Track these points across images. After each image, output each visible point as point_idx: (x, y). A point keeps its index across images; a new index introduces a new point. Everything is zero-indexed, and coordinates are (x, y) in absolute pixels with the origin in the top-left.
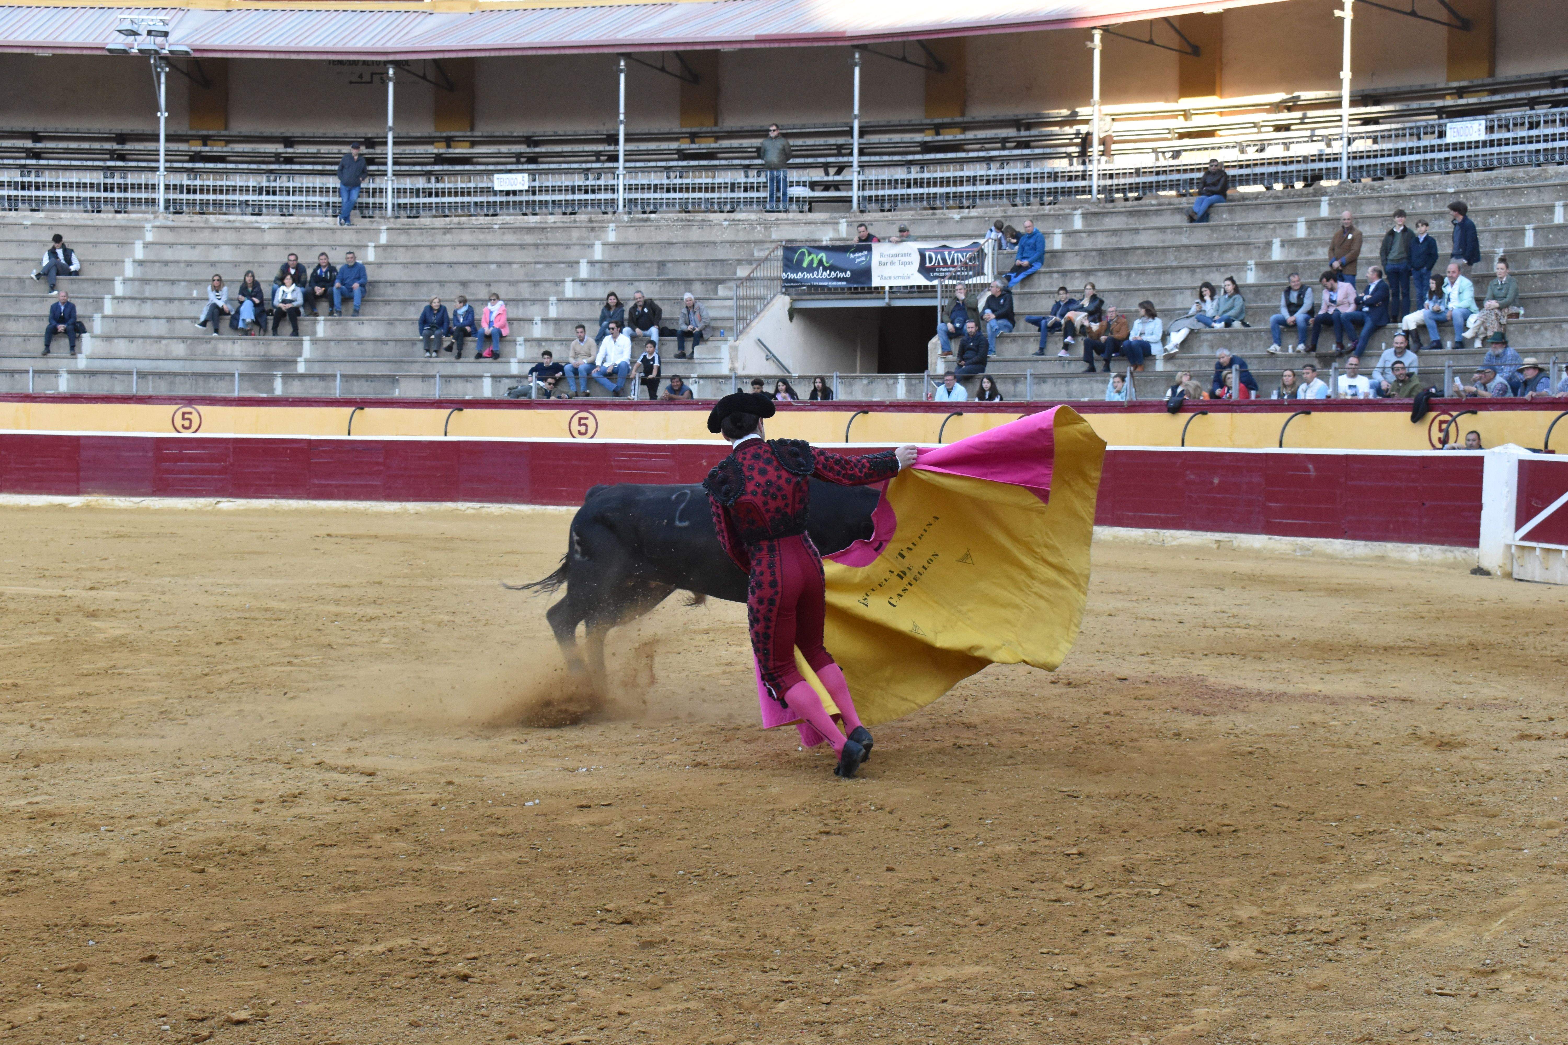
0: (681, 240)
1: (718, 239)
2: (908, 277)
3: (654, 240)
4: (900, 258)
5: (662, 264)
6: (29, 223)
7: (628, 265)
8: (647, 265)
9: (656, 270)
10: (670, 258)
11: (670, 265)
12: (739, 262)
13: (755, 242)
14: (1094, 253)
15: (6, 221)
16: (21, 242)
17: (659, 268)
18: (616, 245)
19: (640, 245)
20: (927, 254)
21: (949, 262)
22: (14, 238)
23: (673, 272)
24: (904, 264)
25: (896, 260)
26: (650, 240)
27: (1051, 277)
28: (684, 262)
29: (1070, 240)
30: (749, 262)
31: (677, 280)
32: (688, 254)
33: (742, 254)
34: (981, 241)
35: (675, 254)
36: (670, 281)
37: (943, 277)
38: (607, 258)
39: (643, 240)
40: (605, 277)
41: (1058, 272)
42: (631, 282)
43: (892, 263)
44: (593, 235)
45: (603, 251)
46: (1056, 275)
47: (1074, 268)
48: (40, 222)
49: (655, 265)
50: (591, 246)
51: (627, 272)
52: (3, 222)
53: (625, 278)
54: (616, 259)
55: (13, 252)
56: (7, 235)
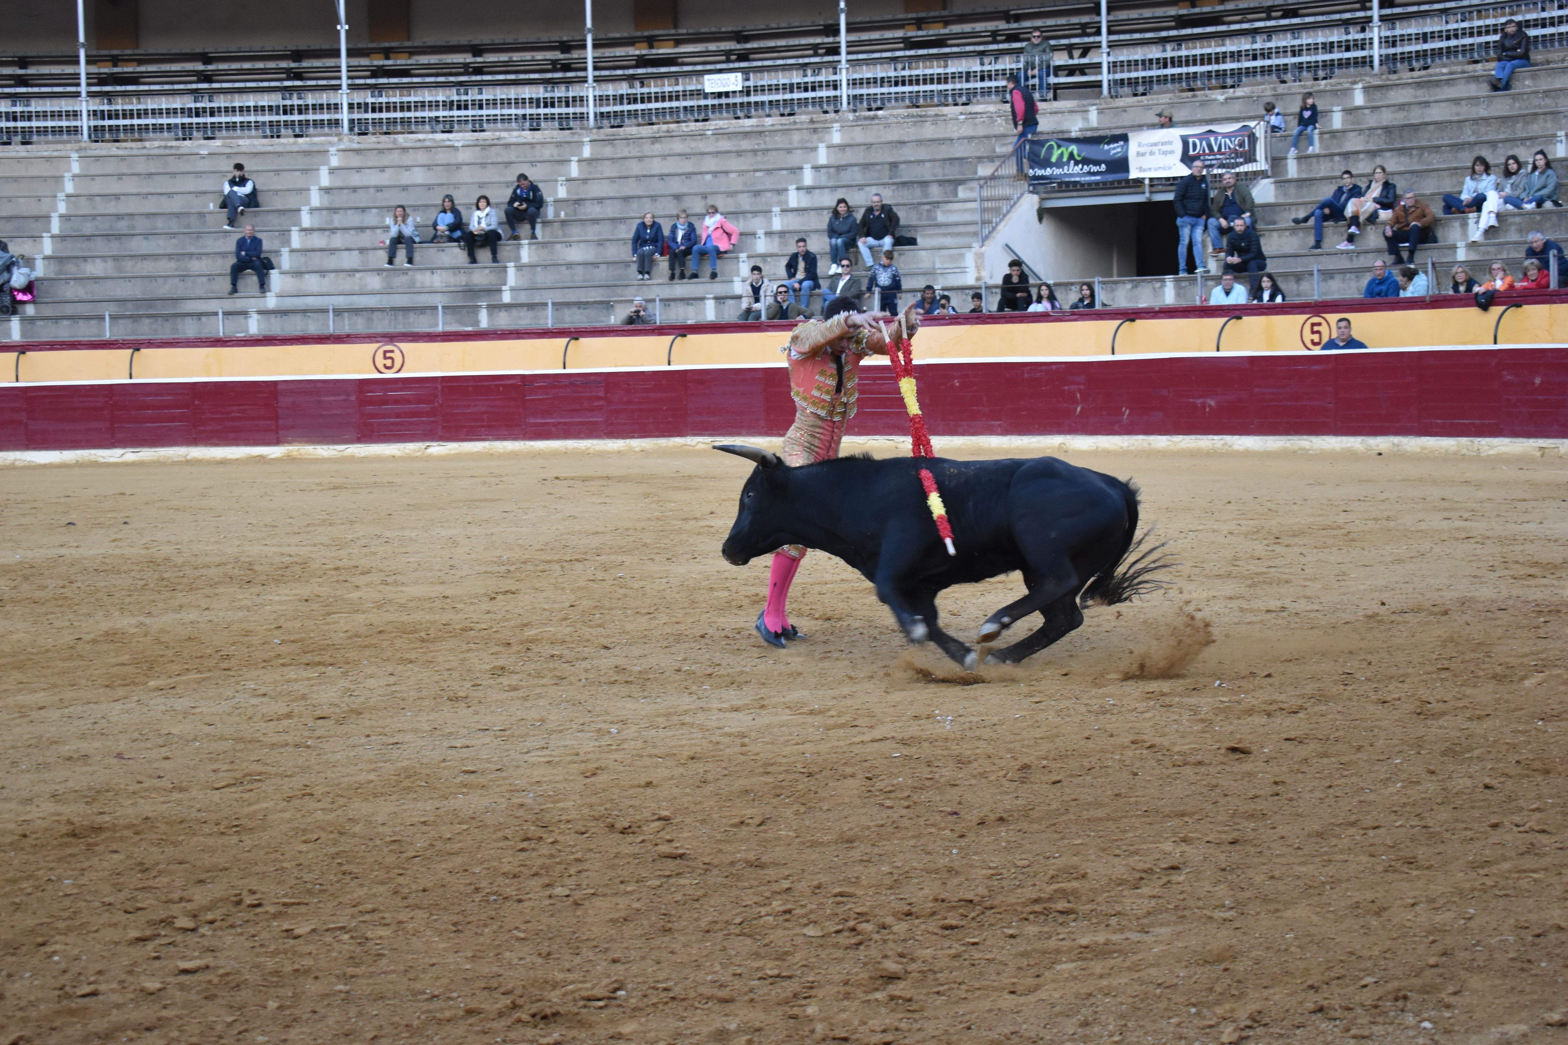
0: (914, 138)
1: (955, 135)
2: (1170, 168)
3: (883, 140)
4: (1160, 147)
5: (894, 165)
6: (206, 152)
7: (855, 169)
8: (879, 167)
9: (887, 173)
10: (902, 159)
11: (902, 166)
12: (980, 159)
13: (995, 136)
14: (1379, 132)
15: (182, 151)
16: (198, 174)
17: (891, 170)
18: (842, 147)
19: (869, 146)
20: (1191, 141)
21: (1216, 149)
22: (191, 170)
23: (907, 174)
24: (1165, 153)
25: (1155, 149)
26: (879, 140)
27: (1332, 161)
28: (919, 162)
29: (1351, 118)
30: (991, 159)
31: (912, 183)
32: (922, 153)
33: (982, 151)
34: (1252, 124)
35: (908, 153)
36: (904, 184)
37: (1211, 166)
38: (833, 162)
39: (872, 140)
40: (831, 184)
41: (1339, 154)
42: (861, 187)
43: (1152, 153)
44: (815, 137)
45: (828, 155)
46: (1337, 158)
47: (1358, 149)
48: (217, 151)
49: (887, 167)
50: (815, 149)
51: (855, 176)
52: (178, 152)
53: (855, 183)
54: (843, 163)
55: (191, 184)
56: (183, 166)
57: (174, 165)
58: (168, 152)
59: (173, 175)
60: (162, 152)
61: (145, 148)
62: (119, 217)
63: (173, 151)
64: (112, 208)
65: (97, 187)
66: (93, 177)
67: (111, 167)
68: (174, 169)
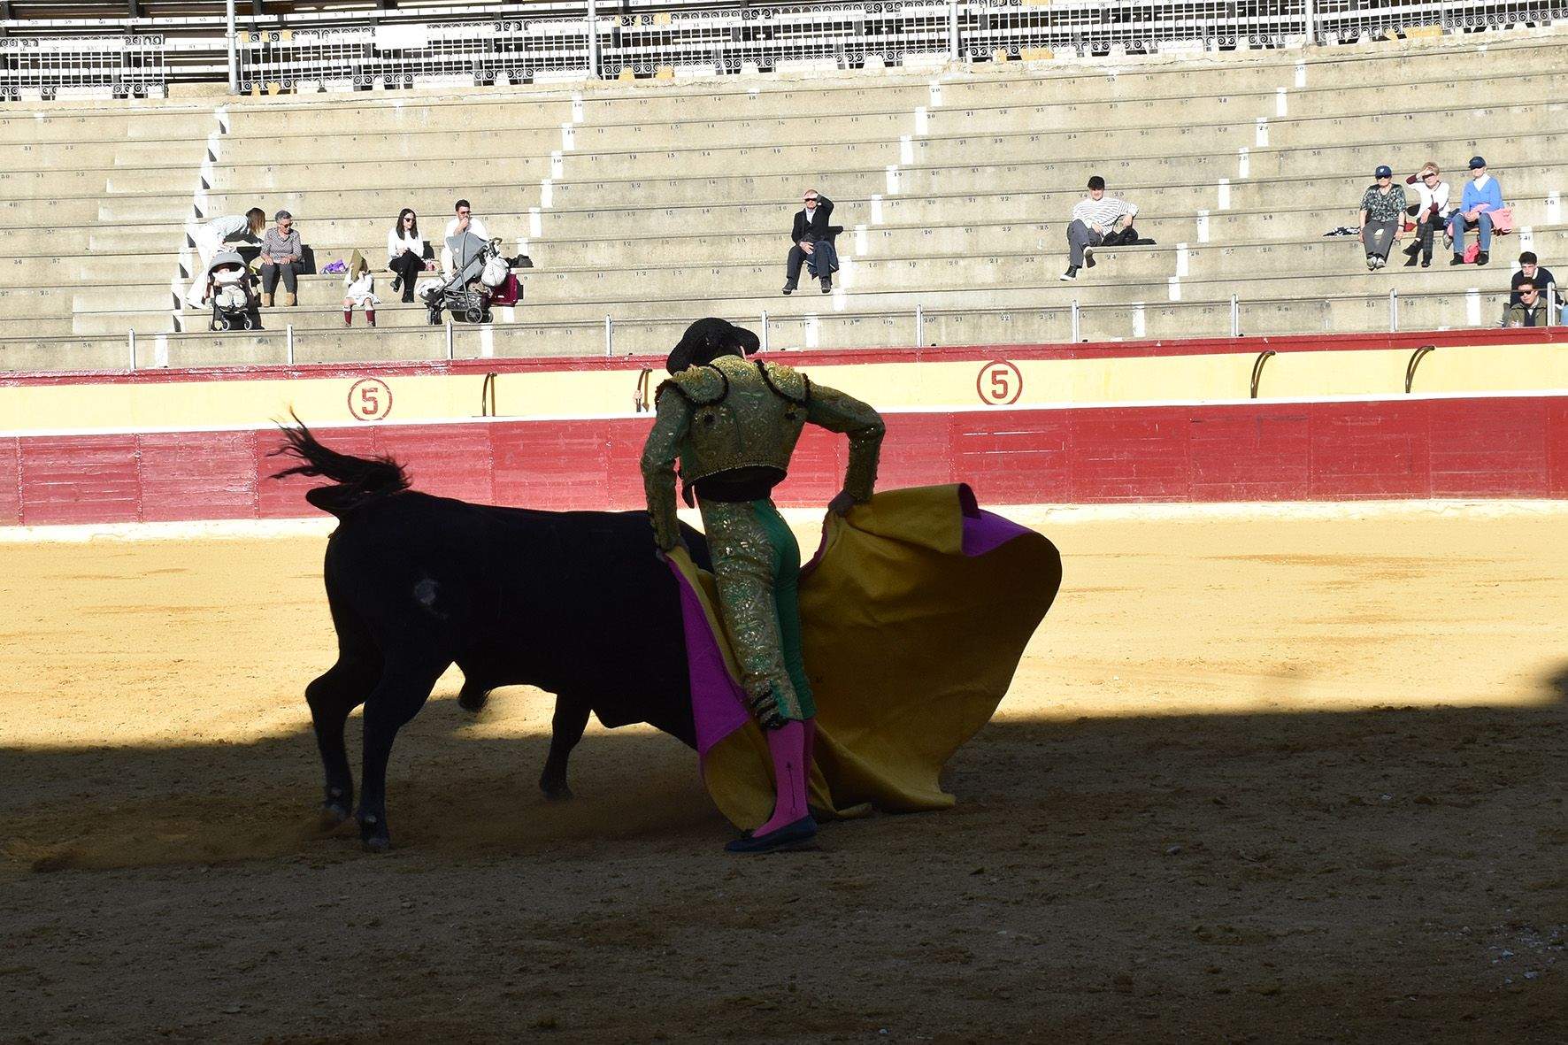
6: (759, 91)
15: (724, 89)
16: (745, 121)
22: (737, 115)
48: (774, 87)
52: (718, 91)
55: (735, 136)
56: (726, 109)
57: (712, 109)
58: (704, 90)
59: (710, 123)
60: (696, 90)
61: (674, 85)
62: (634, 183)
63: (712, 90)
64: (625, 170)
65: (606, 141)
66: (601, 128)
67: (627, 113)
68: (713, 115)
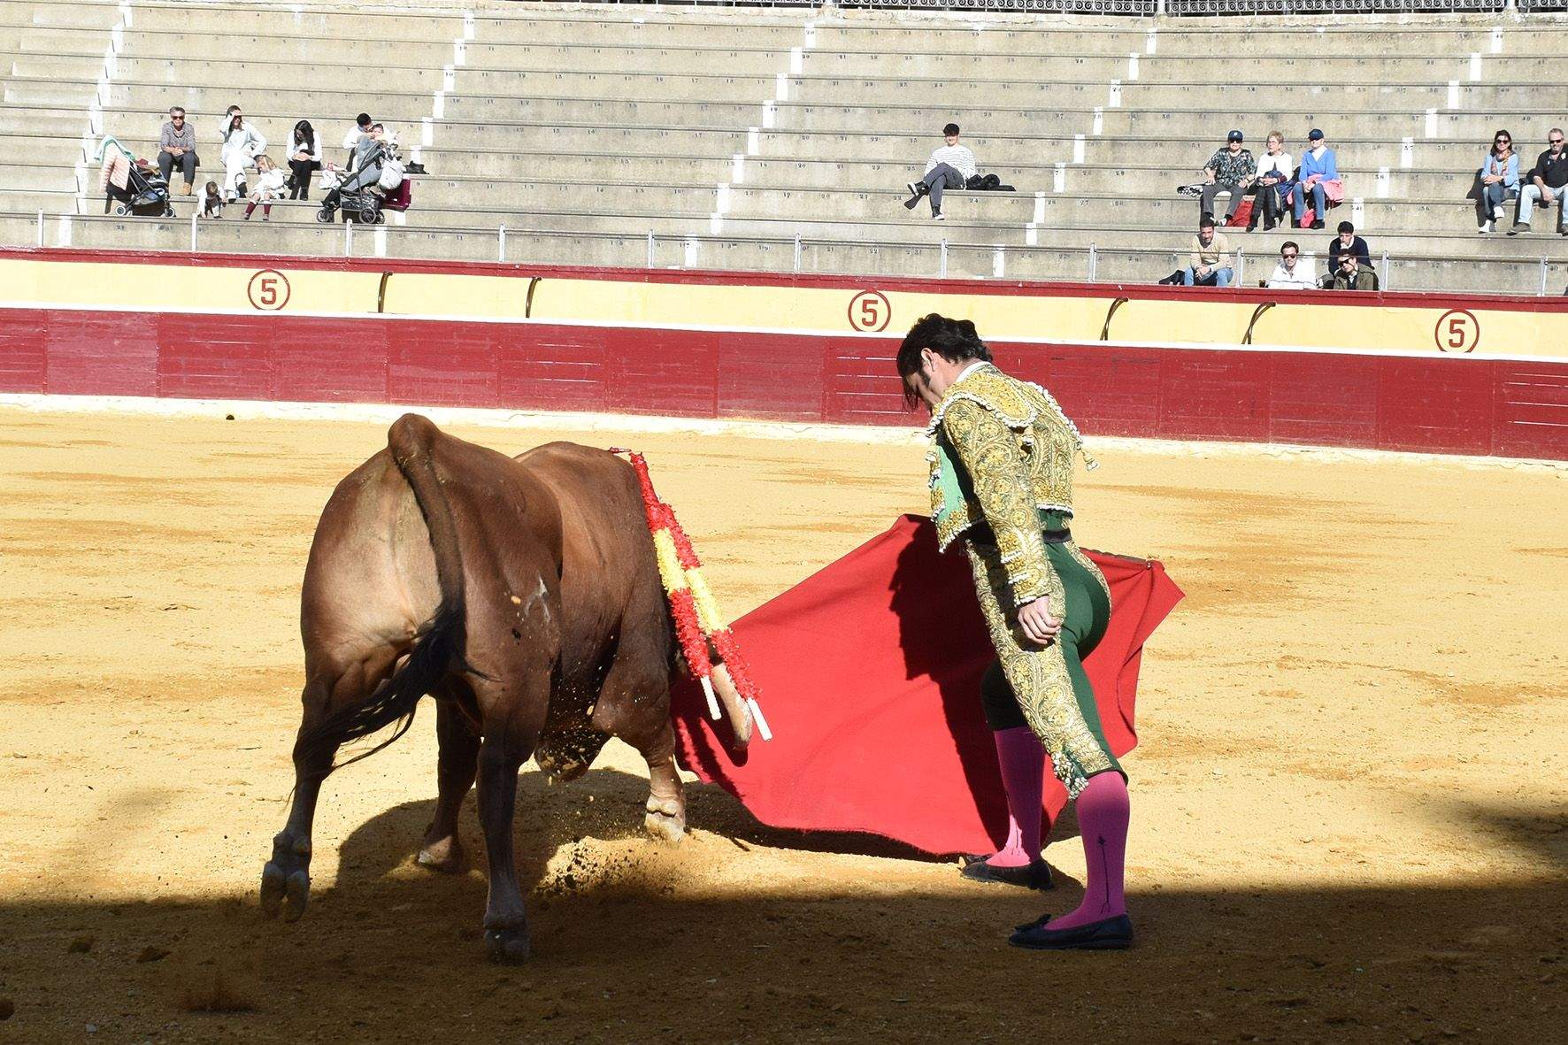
3: (1561, 52)
6: (643, 21)
7: (1523, 89)
8: (1554, 90)
9: (1564, 98)
15: (610, 17)
16: (629, 49)
18: (1504, 59)
19: (1541, 60)
22: (621, 43)
26: (1554, 53)
38: (1488, 79)
39: (1545, 53)
40: (1486, 109)
42: (1527, 116)
44: (1467, 43)
45: (1484, 68)
48: (656, 19)
49: (1564, 90)
50: (1465, 60)
51: (1523, 100)
52: (604, 19)
53: (1518, 110)
54: (1503, 81)
55: (620, 62)
56: (610, 37)
57: (598, 36)
58: (591, 17)
59: (596, 48)
60: (583, 16)
61: (562, 10)
62: (523, 101)
63: (598, 17)
64: (514, 88)
65: (496, 59)
66: (491, 46)
67: (516, 33)
68: (598, 41)
